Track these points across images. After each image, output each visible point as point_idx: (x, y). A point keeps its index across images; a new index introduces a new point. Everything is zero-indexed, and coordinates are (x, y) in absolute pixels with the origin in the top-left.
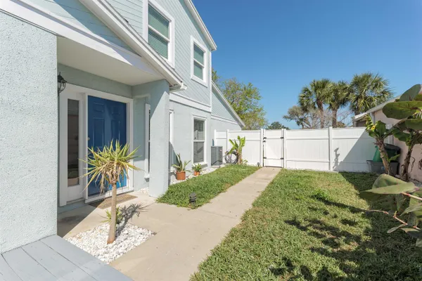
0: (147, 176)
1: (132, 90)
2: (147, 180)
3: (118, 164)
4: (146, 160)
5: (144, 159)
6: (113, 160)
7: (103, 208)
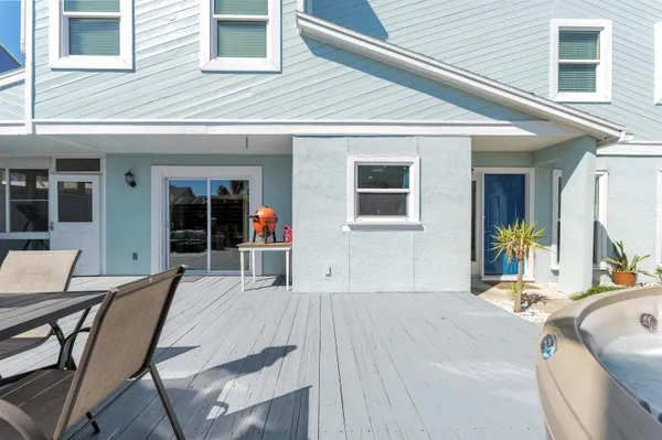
0: (555, 267)
1: (533, 156)
2: (556, 273)
3: (525, 242)
4: (554, 247)
5: (550, 245)
6: (519, 237)
7: (501, 288)
